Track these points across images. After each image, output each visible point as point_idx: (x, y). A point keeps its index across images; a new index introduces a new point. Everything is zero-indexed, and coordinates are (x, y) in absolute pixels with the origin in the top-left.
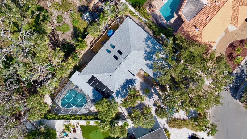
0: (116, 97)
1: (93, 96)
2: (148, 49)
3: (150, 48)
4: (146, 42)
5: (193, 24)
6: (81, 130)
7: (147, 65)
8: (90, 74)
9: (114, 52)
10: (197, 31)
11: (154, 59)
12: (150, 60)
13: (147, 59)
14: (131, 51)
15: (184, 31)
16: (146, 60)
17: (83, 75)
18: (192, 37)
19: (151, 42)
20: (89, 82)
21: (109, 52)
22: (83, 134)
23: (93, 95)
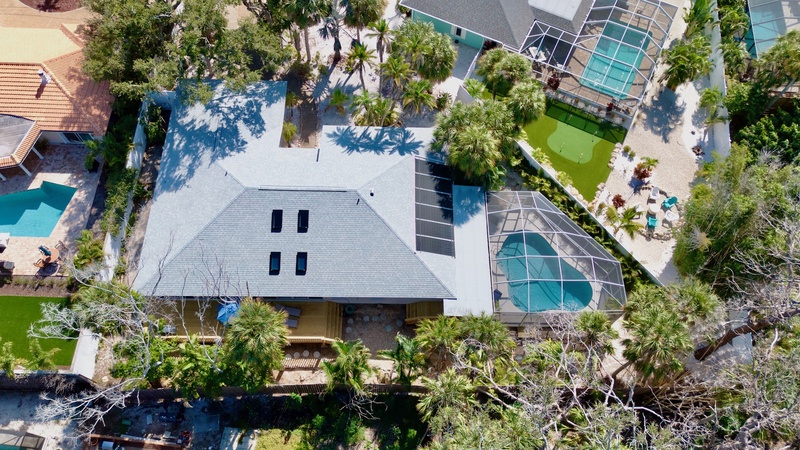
0: (423, 147)
1: (477, 209)
2: (204, 156)
3: (196, 158)
4: (184, 181)
5: (37, 101)
6: (598, 189)
7: (259, 132)
8: (422, 263)
9: (289, 242)
10: (51, 73)
11: (224, 122)
12: (236, 131)
13: (238, 141)
14: (247, 189)
15: (76, 109)
16: (244, 143)
17: (444, 282)
18: (80, 79)
19: (175, 171)
20: (448, 249)
21: (302, 257)
22: (604, 179)
23: (472, 213)
